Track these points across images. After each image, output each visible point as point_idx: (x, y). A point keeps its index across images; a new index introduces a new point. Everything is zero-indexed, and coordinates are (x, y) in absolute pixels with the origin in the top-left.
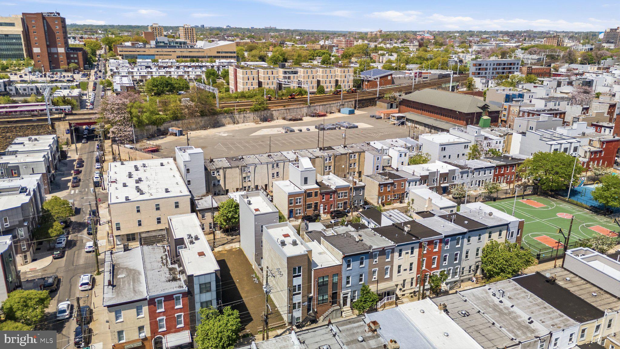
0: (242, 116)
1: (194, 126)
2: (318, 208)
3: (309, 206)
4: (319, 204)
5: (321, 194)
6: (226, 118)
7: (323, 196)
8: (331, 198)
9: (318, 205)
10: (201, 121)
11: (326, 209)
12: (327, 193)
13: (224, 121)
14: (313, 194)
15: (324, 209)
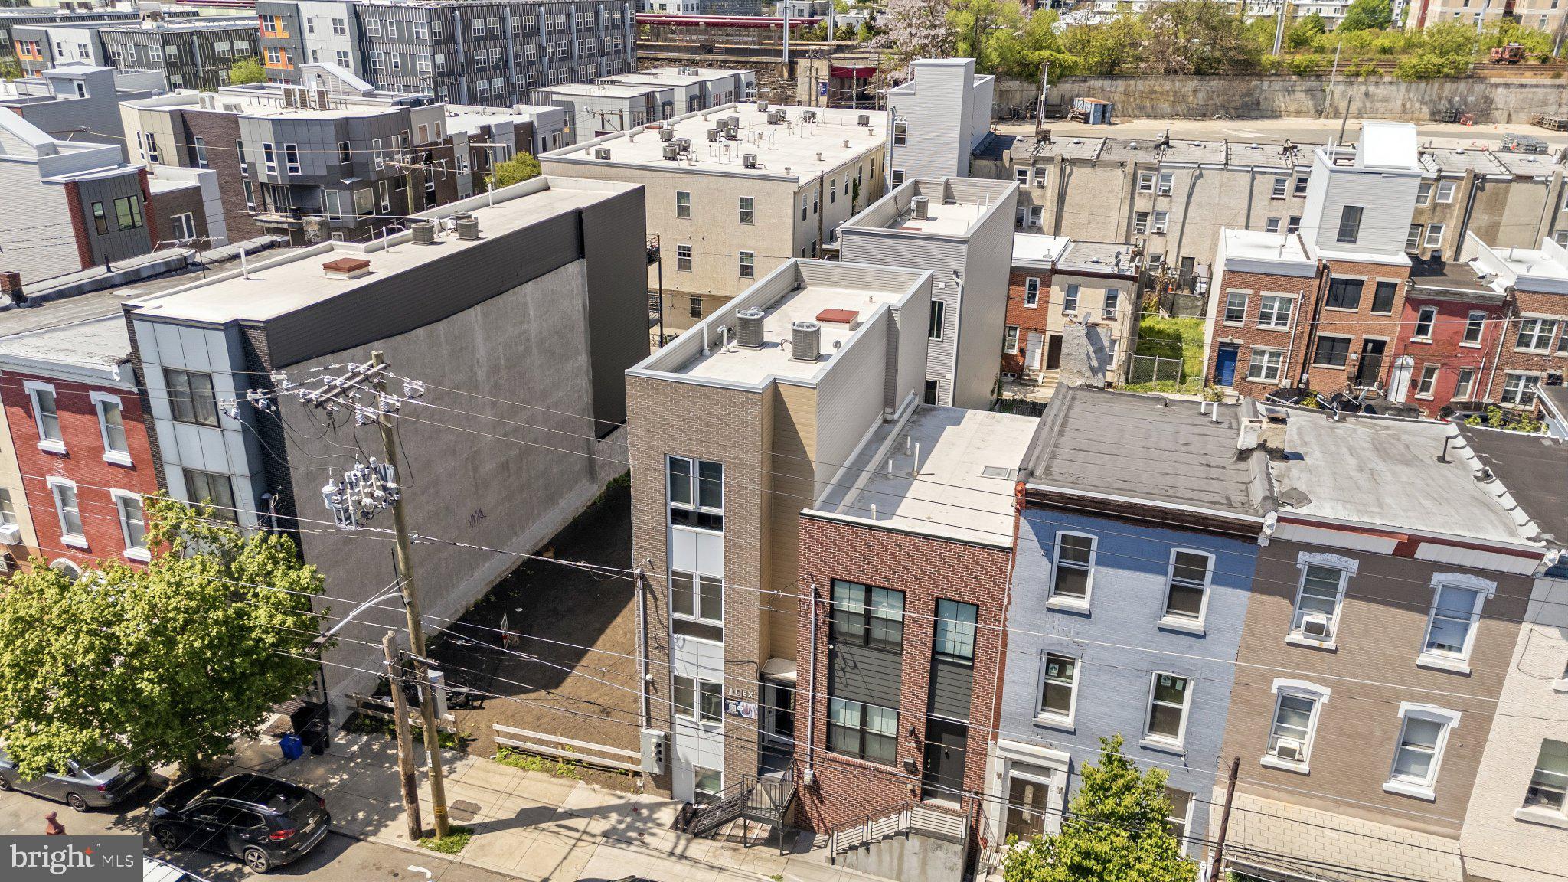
0: (1357, 91)
1: (1165, 107)
2: (1383, 372)
3: (1331, 349)
4: (1390, 350)
5: (1412, 302)
6: (1290, 91)
7: (1427, 317)
8: (1472, 335)
9: (1386, 360)
10: (1195, 91)
11: (1426, 387)
12: (1454, 307)
13: (1281, 101)
14: (1367, 295)
15: (1414, 384)
